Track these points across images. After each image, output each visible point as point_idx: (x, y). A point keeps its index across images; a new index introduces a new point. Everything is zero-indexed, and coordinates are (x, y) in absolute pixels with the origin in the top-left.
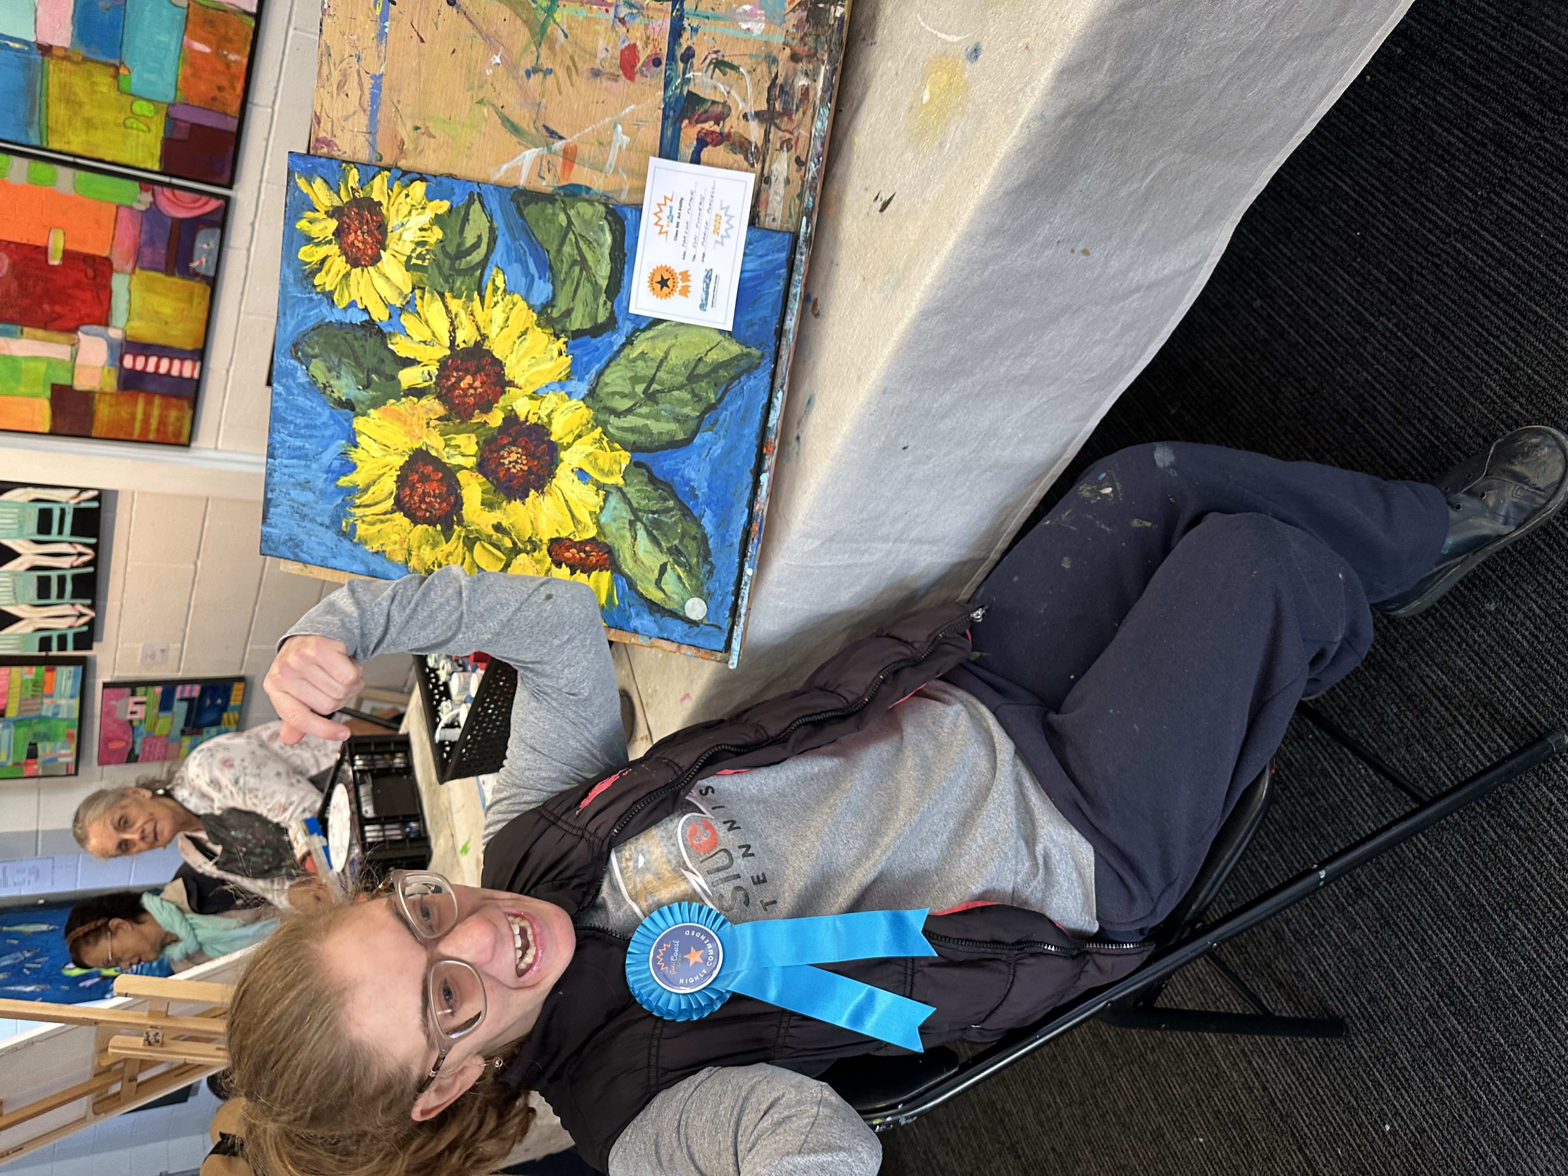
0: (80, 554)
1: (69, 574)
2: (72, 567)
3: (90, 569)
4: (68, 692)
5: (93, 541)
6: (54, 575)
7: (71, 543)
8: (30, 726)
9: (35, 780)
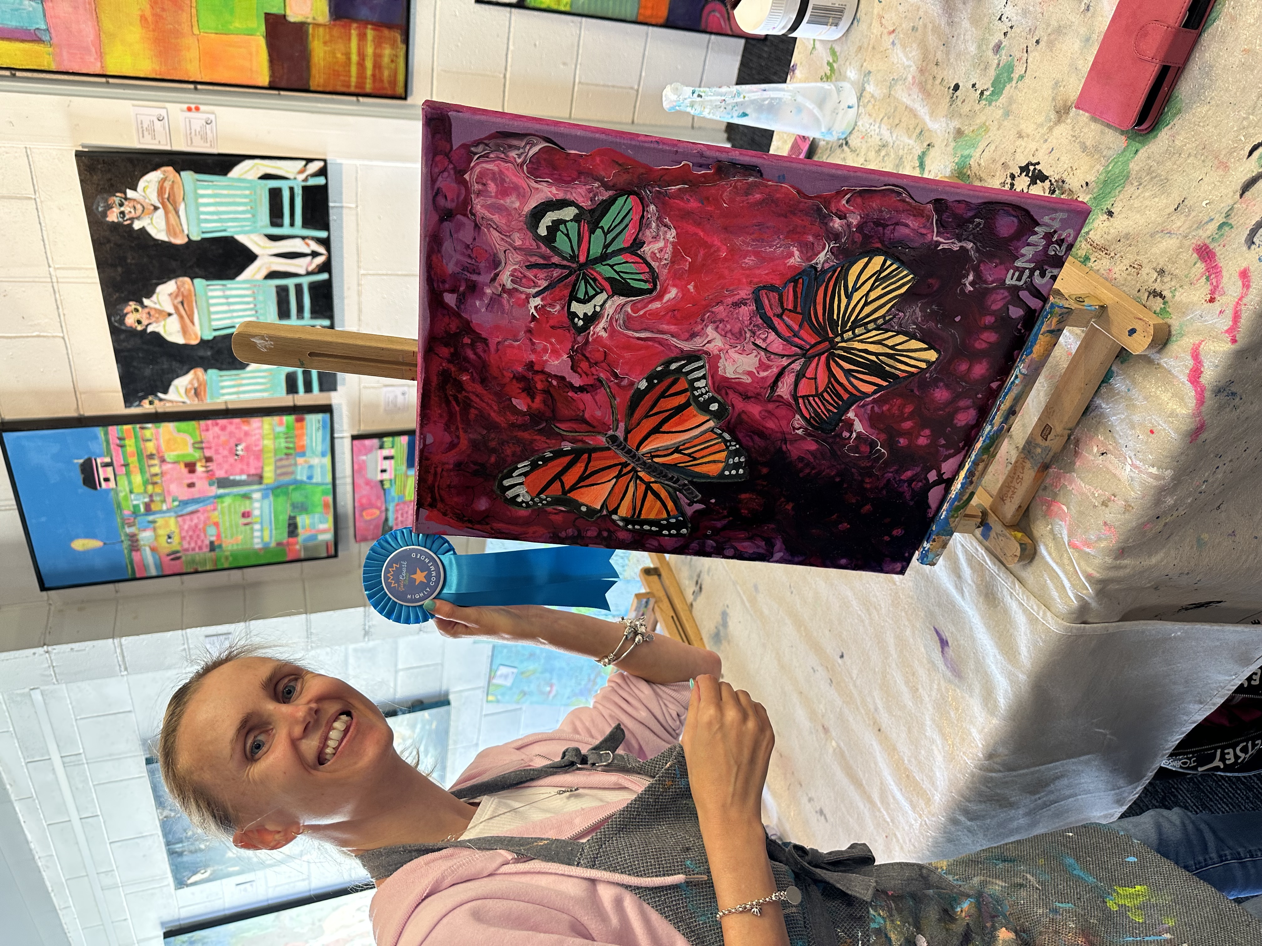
0: (315, 254)
1: (305, 281)
2: (309, 274)
3: (324, 276)
4: (319, 448)
5: (323, 234)
6: (290, 283)
7: (303, 238)
8: (287, 494)
9: (298, 564)
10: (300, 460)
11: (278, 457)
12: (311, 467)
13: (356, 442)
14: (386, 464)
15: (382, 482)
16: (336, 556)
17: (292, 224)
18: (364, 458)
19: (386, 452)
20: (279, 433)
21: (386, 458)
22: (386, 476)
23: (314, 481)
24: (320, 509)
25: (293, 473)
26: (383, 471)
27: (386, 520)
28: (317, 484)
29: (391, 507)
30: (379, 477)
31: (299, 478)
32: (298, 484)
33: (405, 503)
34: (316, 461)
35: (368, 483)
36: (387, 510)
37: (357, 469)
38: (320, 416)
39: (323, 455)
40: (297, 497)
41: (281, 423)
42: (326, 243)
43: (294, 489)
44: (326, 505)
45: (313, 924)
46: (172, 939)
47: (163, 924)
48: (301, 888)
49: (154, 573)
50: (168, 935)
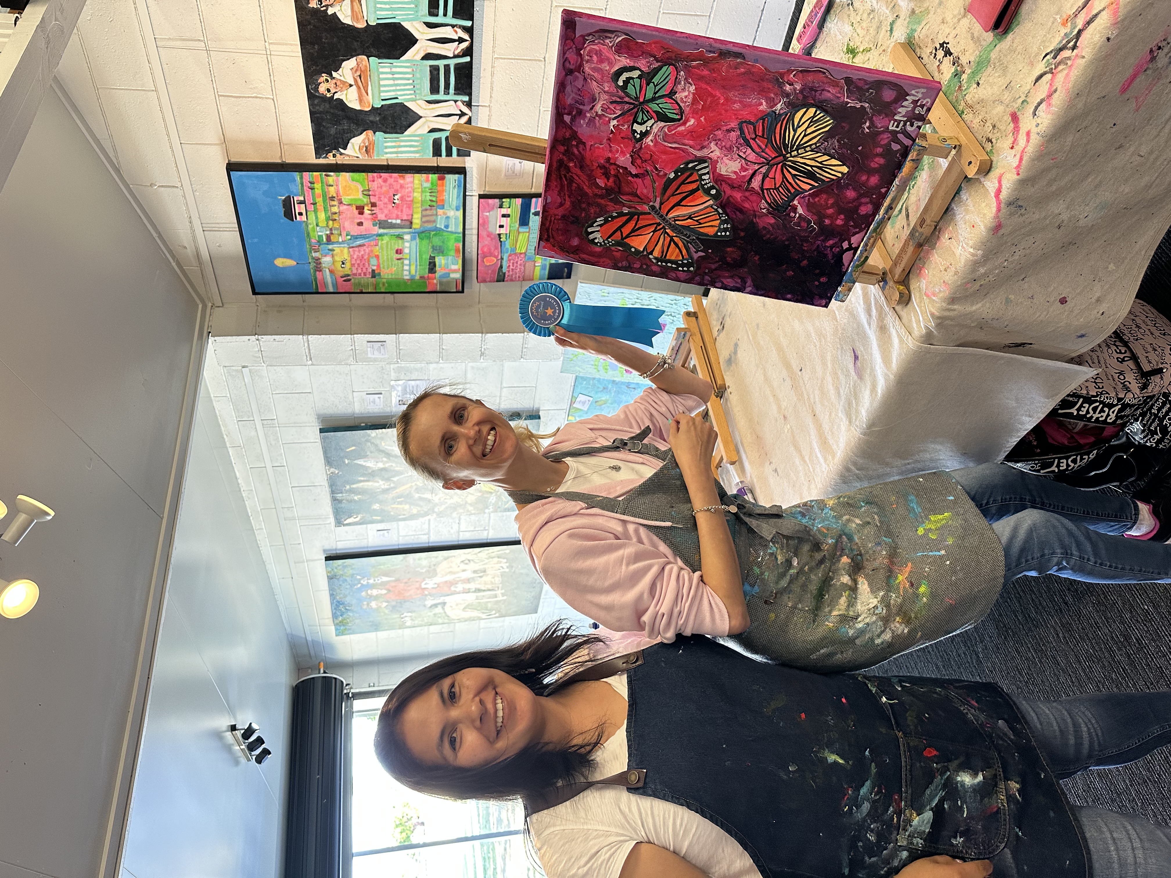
0: (461, 40)
1: (452, 63)
2: (455, 57)
3: (467, 59)
4: (455, 204)
5: (468, 24)
6: (441, 63)
7: (453, 26)
8: (429, 238)
9: (435, 294)
10: (440, 211)
11: (424, 208)
12: (448, 218)
13: (482, 200)
14: (504, 221)
15: (499, 235)
16: (463, 292)
17: (445, 15)
18: (488, 214)
19: (504, 211)
20: (425, 188)
21: (504, 216)
22: (502, 231)
23: (449, 229)
24: (453, 253)
25: (434, 221)
26: (501, 226)
27: (501, 267)
28: (452, 232)
29: (505, 257)
30: (498, 231)
31: (438, 226)
32: (438, 230)
33: (516, 254)
34: (451, 213)
35: (489, 235)
36: (502, 259)
37: (482, 223)
38: (456, 176)
39: (457, 209)
40: (436, 241)
41: (427, 180)
42: (470, 31)
43: (435, 235)
44: (457, 250)
45: (430, 567)
46: (331, 562)
47: (324, 551)
48: (423, 540)
49: (331, 289)
50: (328, 559)
